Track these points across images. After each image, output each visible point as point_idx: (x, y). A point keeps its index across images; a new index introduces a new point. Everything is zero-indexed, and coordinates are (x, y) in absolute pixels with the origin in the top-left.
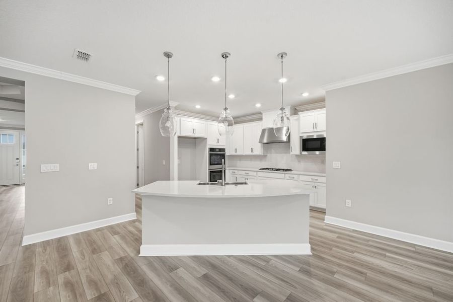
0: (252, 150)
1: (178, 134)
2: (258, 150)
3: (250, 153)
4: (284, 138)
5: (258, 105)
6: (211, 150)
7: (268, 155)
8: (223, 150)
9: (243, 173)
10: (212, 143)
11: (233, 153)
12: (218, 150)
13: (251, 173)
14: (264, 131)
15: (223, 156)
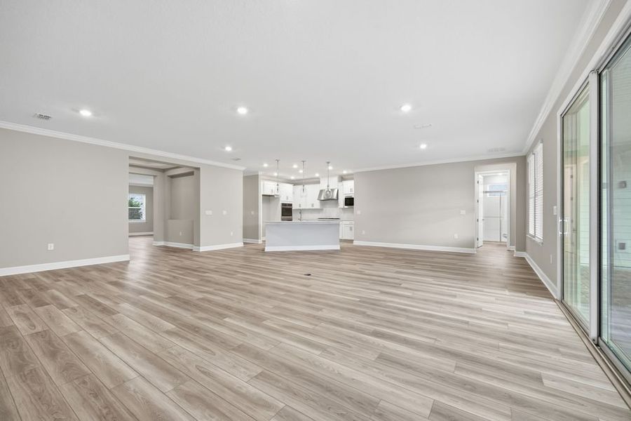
0: (313, 205)
1: (262, 193)
2: (317, 205)
3: (311, 208)
4: (335, 197)
5: (317, 175)
6: (283, 204)
7: (325, 209)
8: (291, 205)
10: (283, 200)
11: (298, 208)
12: (287, 205)
14: (321, 191)
15: (291, 210)
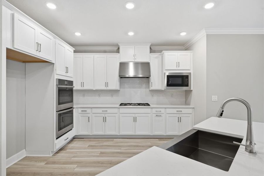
0: (107, 84)
8: (71, 83)
9: (100, 111)
10: (60, 73)
12: (66, 83)
13: (109, 111)
15: (71, 91)
